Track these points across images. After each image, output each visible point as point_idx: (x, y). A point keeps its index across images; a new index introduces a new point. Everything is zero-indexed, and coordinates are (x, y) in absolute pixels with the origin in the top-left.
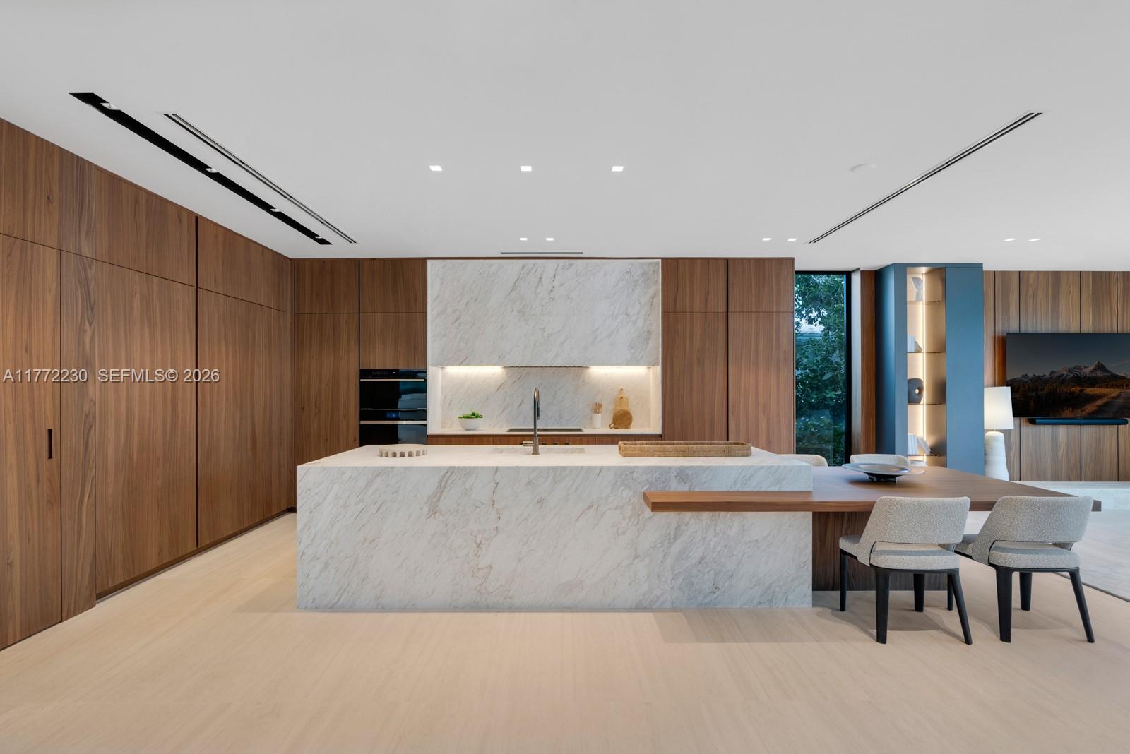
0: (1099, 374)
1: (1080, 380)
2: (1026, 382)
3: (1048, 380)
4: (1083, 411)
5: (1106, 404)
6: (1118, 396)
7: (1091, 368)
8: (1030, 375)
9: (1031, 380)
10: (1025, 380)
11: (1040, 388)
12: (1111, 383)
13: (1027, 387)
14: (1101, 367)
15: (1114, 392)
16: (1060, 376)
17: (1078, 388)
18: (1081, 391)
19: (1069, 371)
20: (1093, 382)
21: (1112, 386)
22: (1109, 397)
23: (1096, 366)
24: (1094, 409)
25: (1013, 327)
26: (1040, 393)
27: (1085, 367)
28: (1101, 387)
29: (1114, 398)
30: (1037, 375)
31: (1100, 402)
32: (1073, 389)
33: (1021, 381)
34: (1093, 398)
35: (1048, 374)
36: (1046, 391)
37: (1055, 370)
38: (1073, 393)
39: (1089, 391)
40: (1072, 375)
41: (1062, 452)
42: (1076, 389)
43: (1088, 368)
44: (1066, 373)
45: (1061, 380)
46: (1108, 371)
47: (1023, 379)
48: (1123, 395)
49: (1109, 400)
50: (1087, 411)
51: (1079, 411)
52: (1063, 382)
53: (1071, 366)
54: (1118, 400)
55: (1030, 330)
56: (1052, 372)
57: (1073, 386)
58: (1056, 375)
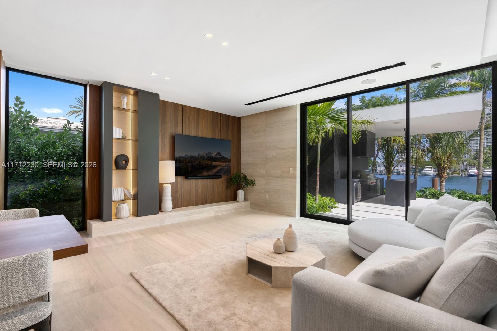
0: (218, 156)
1: (211, 159)
2: (187, 158)
3: (197, 158)
4: (212, 172)
5: (221, 169)
6: (225, 166)
7: (215, 154)
8: (189, 155)
9: (189, 157)
10: (187, 157)
11: (193, 161)
12: (222, 161)
13: (187, 161)
14: (219, 154)
15: (223, 164)
16: (202, 157)
17: (210, 162)
18: (211, 163)
19: (206, 154)
20: (216, 160)
21: (223, 162)
22: (222, 166)
23: (217, 153)
24: (216, 171)
25: (180, 132)
26: (193, 164)
27: (213, 153)
28: (219, 162)
29: (223, 167)
30: (192, 155)
31: (218, 168)
32: (208, 162)
33: (184, 157)
34: (215, 167)
35: (197, 155)
36: (196, 163)
37: (200, 153)
38: (208, 164)
39: (214, 163)
40: (207, 156)
41: (200, 191)
42: (209, 162)
43: (214, 154)
44: (205, 155)
45: (203, 158)
46: (222, 156)
47: (185, 157)
48: (227, 166)
49: (222, 167)
50: (213, 172)
51: (210, 172)
52: (204, 159)
53: (207, 152)
54: (225, 168)
55: (187, 134)
56: (199, 154)
57: (208, 161)
58: (201, 156)
